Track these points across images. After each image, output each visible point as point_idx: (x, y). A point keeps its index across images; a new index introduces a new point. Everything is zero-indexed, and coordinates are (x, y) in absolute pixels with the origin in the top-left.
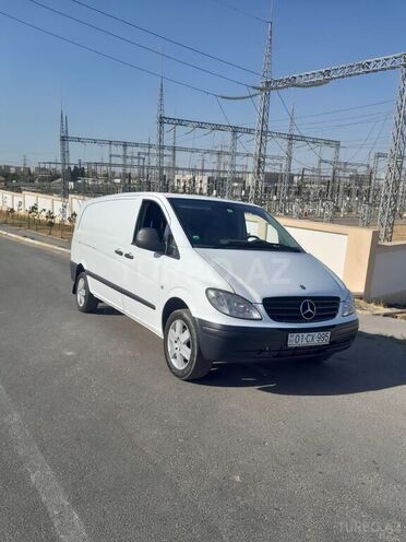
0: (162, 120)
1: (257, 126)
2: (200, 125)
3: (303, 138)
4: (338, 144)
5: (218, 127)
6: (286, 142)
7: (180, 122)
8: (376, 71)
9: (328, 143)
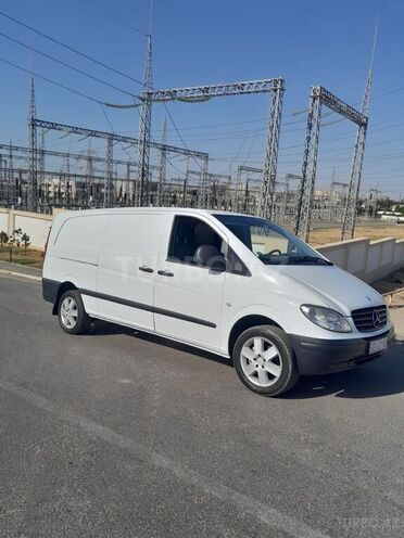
0: (34, 123)
1: (139, 136)
2: (75, 130)
3: (175, 150)
4: (206, 157)
5: (93, 134)
6: (160, 152)
7: (54, 126)
8: (249, 93)
9: (199, 155)
